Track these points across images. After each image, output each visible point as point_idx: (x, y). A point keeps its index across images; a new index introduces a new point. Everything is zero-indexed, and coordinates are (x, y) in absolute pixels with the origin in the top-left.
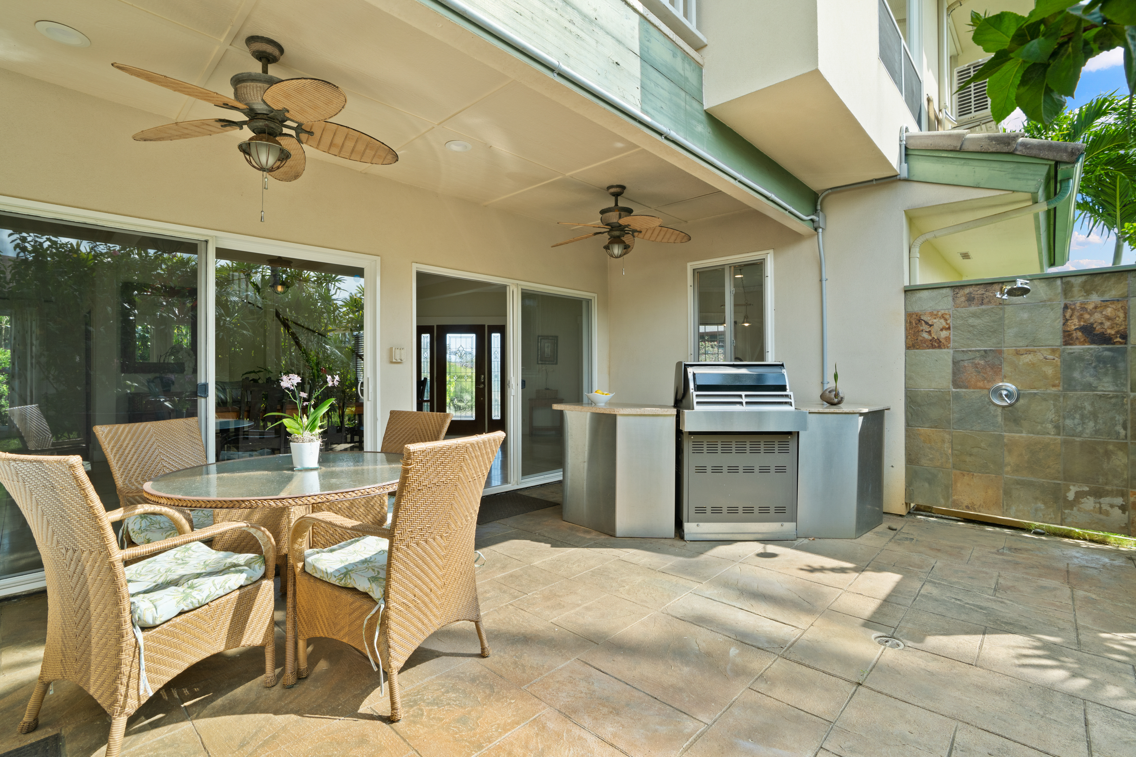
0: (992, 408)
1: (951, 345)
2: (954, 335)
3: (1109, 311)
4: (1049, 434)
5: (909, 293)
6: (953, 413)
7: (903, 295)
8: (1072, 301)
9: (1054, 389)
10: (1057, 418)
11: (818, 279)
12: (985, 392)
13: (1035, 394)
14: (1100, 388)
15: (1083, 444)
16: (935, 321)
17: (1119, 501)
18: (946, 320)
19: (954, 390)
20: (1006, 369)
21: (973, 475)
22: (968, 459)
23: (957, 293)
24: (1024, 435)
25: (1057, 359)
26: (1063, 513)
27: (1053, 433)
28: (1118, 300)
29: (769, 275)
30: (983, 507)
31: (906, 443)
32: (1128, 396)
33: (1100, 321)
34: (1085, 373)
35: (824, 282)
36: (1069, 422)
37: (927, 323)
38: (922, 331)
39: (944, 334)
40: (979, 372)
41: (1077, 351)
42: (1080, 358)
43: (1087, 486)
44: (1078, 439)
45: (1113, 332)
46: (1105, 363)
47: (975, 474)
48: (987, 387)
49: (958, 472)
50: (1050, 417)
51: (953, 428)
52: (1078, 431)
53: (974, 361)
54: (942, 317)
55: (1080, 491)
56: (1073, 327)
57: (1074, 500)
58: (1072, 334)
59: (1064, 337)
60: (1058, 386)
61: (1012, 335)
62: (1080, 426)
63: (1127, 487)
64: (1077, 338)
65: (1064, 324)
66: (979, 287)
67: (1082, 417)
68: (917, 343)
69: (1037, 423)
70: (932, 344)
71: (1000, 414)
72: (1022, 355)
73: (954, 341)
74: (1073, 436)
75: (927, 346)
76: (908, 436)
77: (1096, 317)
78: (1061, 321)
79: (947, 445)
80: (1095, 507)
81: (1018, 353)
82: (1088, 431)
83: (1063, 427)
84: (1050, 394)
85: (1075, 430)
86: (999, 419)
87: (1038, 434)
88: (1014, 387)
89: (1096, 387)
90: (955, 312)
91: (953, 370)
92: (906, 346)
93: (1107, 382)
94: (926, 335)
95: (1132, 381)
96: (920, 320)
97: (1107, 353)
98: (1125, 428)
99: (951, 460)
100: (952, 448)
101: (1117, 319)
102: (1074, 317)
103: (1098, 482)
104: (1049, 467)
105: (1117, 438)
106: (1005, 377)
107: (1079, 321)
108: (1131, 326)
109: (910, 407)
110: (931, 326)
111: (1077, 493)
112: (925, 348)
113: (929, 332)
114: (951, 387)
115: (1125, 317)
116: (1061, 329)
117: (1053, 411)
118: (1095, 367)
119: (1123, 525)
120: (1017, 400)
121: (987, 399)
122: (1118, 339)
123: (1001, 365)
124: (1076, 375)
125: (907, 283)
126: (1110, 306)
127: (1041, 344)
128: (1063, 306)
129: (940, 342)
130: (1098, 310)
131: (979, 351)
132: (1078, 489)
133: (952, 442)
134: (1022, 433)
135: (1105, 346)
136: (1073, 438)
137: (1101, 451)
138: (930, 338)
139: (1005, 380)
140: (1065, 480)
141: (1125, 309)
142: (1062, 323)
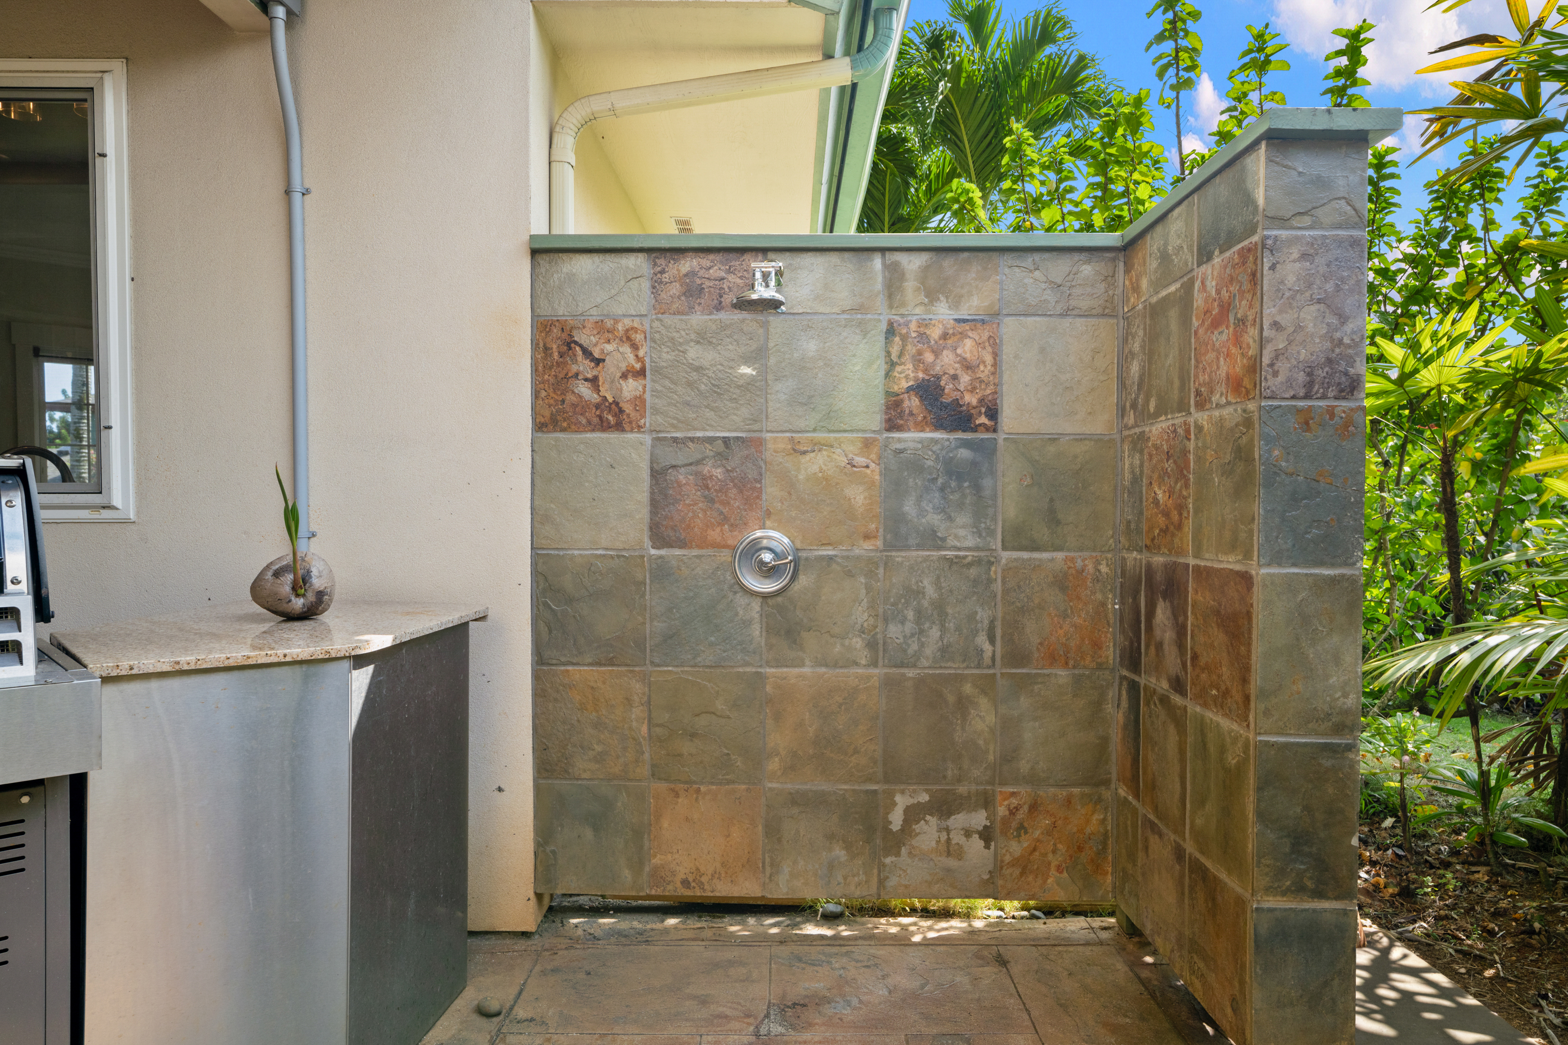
0: (741, 600)
1: (647, 421)
2: (656, 393)
3: (967, 348)
4: (856, 664)
5: (543, 259)
6: (652, 620)
7: (526, 264)
8: (902, 315)
9: (868, 545)
10: (872, 621)
11: (281, 189)
12: (725, 556)
13: (831, 558)
14: (951, 542)
15: (920, 682)
16: (609, 347)
17: (979, 819)
18: (635, 347)
19: (653, 552)
20: (771, 491)
21: (698, 791)
22: (687, 747)
23: (662, 272)
24: (807, 670)
25: (872, 465)
26: (882, 866)
27: (863, 662)
28: (983, 322)
29: (110, 149)
30: (719, 878)
31: (535, 716)
32: (998, 560)
33: (952, 372)
34: (924, 504)
35: (297, 197)
36: (894, 631)
37: (587, 353)
38: (576, 375)
39: (630, 388)
40: (712, 501)
41: (911, 445)
42: (915, 466)
43: (927, 791)
44: (911, 673)
45: (974, 402)
46: (960, 477)
47: (703, 789)
48: (730, 542)
49: (662, 786)
50: (860, 621)
51: (652, 663)
52: (910, 651)
53: (700, 468)
54: (628, 338)
55: (913, 805)
56: (905, 385)
57: (902, 830)
58: (902, 401)
59: (888, 408)
60: (875, 537)
61: (783, 397)
62: (915, 639)
63: (993, 784)
64: (911, 414)
65: (887, 375)
66: (712, 257)
67: (920, 614)
68: (564, 412)
69: (832, 636)
70: (600, 417)
71: (757, 616)
72: (804, 453)
73: (656, 411)
74: (902, 665)
75: (589, 422)
76: (540, 694)
77: (946, 360)
78: (880, 366)
79: (637, 712)
80: (938, 842)
81: (797, 451)
82: (928, 651)
83: (884, 643)
84: (858, 558)
85: (905, 651)
86: (756, 631)
87: (836, 665)
88: (786, 540)
89: (943, 539)
90: (656, 324)
91: (652, 493)
92: (534, 419)
93: (963, 527)
94: (584, 390)
95: (1004, 521)
96: (570, 344)
97: (964, 453)
98: (992, 640)
99: (647, 756)
100: (650, 719)
101: (982, 368)
102: (907, 357)
103: (945, 777)
104: (856, 751)
105: (979, 666)
106: (768, 514)
107: (916, 369)
108: (1005, 388)
109: (546, 604)
110: (598, 362)
111: (908, 810)
112: (580, 429)
113: (594, 381)
114: (647, 543)
115: (995, 365)
116: (881, 388)
117: (865, 603)
118: (942, 489)
119: (986, 877)
120: (794, 578)
121: (729, 577)
122: (983, 420)
123: (760, 482)
124: (909, 508)
125: (539, 227)
126: (970, 334)
127: (843, 427)
128: (884, 326)
129: (621, 411)
130: (949, 342)
131: (711, 440)
132: (911, 801)
133: (649, 702)
134: (803, 665)
135: (960, 435)
136: (903, 670)
137: (951, 699)
138: (595, 398)
139: (768, 523)
140: (887, 780)
141: (995, 344)
142: (882, 373)
